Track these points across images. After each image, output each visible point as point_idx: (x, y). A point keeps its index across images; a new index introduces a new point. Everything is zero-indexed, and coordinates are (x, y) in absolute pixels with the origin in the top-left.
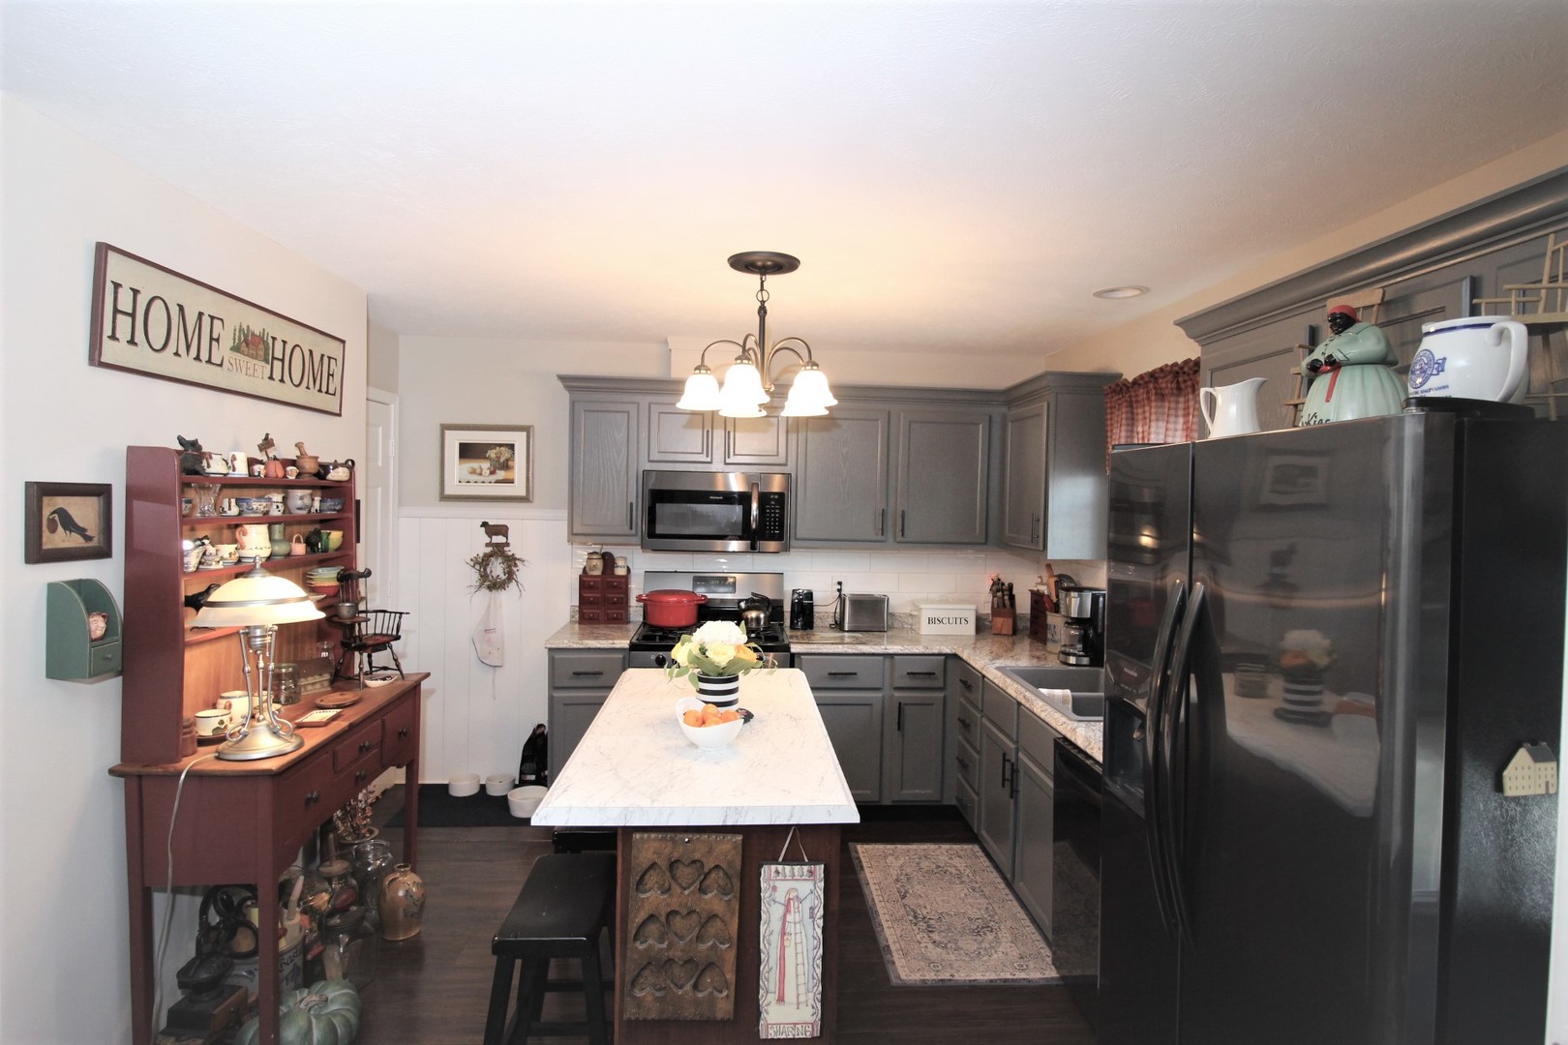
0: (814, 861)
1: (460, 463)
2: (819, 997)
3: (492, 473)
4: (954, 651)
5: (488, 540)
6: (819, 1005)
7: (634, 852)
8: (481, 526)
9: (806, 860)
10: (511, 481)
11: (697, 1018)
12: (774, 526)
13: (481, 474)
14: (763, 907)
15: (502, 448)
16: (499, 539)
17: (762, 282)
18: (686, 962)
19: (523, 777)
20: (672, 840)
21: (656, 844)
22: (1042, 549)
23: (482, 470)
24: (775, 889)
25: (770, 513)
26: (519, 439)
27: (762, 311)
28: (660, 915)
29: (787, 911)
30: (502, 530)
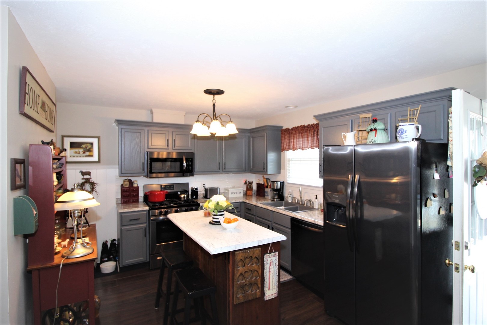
0: (275, 251)
1: (70, 150)
2: (277, 286)
3: (84, 153)
4: (243, 201)
5: (82, 177)
6: (277, 288)
7: (236, 257)
8: (80, 172)
9: (274, 251)
10: (92, 156)
11: (253, 299)
12: (190, 168)
13: (79, 153)
14: (265, 266)
15: (88, 144)
16: (88, 177)
17: (214, 97)
18: (249, 284)
19: (103, 260)
20: (245, 252)
21: (241, 254)
22: (266, 171)
23: (79, 152)
24: (267, 260)
25: (188, 164)
26: (95, 141)
27: (214, 106)
28: (243, 273)
29: (270, 265)
30: (89, 173)
